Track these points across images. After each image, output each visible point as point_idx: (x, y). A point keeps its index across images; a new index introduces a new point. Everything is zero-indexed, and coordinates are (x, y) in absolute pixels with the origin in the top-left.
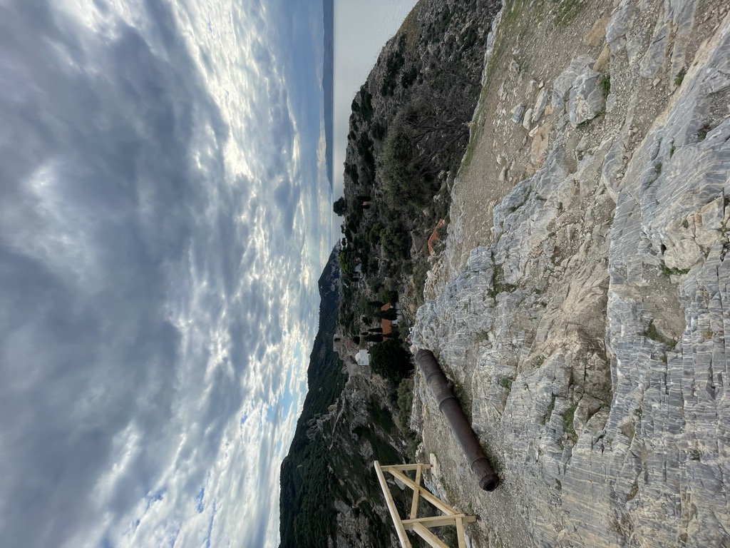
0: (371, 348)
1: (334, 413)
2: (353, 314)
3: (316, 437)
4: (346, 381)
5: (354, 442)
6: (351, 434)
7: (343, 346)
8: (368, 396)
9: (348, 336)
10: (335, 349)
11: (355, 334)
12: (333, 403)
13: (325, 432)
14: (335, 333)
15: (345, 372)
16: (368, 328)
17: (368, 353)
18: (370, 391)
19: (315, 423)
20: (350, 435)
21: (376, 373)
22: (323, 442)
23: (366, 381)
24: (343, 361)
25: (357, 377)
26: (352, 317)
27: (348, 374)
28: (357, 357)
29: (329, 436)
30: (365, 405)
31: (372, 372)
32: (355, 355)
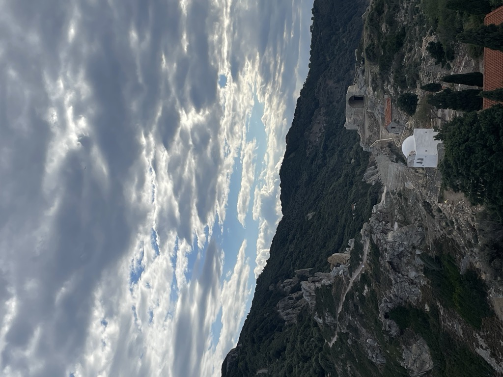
0: (446, 126)
1: (341, 270)
2: (403, 34)
3: (300, 317)
4: (376, 201)
5: (386, 338)
6: (383, 319)
7: (371, 116)
8: (430, 241)
9: (385, 92)
10: (349, 123)
11: (404, 87)
12: (340, 247)
13: (319, 309)
14: (350, 83)
15: (372, 181)
16: (441, 73)
17: (437, 138)
18: (436, 230)
19: (298, 288)
20: (377, 322)
21: (456, 189)
22: (314, 329)
23: (427, 205)
24: (368, 154)
25: (402, 195)
26: (399, 41)
27: (379, 185)
28: (407, 146)
29: (329, 319)
30: (418, 261)
31: (444, 186)
32: (400, 141)
